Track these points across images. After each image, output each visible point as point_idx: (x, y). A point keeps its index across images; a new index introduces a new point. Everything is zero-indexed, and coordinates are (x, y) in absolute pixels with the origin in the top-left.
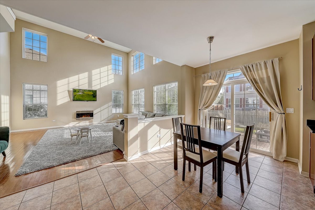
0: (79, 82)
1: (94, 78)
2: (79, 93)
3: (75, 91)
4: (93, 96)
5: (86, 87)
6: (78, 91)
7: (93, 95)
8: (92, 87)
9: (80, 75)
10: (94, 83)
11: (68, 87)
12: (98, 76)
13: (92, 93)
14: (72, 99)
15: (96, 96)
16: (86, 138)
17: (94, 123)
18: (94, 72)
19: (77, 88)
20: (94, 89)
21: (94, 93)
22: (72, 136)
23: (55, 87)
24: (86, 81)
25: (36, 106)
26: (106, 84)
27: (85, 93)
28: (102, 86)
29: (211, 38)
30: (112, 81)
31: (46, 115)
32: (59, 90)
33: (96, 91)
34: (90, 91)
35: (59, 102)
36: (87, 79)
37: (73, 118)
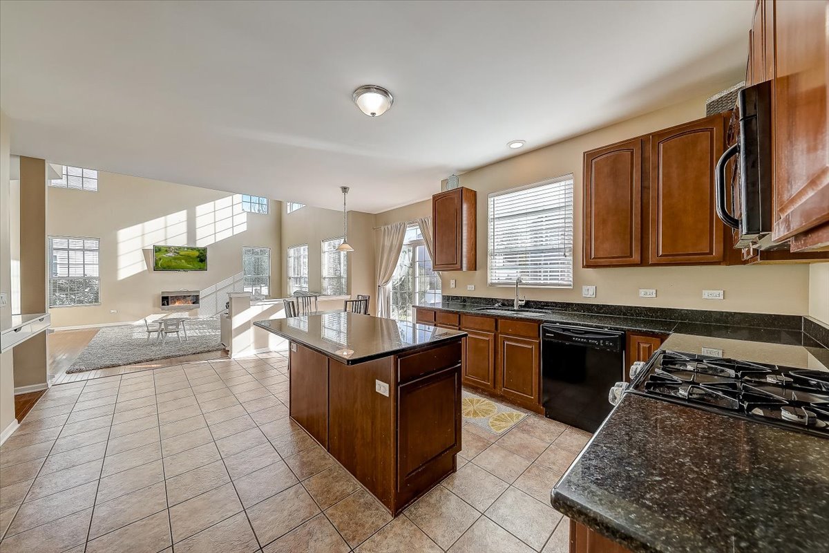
0: (166, 232)
1: (199, 222)
2: (168, 254)
3: (157, 250)
4: (198, 259)
5: (181, 241)
6: (166, 251)
7: (198, 257)
8: (195, 241)
9: (169, 217)
10: (199, 233)
11: (143, 241)
12: (210, 219)
13: (197, 254)
14: (152, 266)
15: (206, 258)
16: (175, 335)
17: (201, 317)
18: (201, 209)
19: (162, 244)
20: (201, 244)
21: (201, 253)
22: (150, 332)
23: (115, 244)
24: (183, 228)
25: (72, 281)
26: (228, 234)
27: (181, 253)
28: (220, 237)
29: (345, 189)
30: (244, 228)
31: (96, 300)
32: (122, 248)
33: (205, 250)
34: (193, 249)
35: (123, 274)
36: (185, 224)
37: (154, 306)
